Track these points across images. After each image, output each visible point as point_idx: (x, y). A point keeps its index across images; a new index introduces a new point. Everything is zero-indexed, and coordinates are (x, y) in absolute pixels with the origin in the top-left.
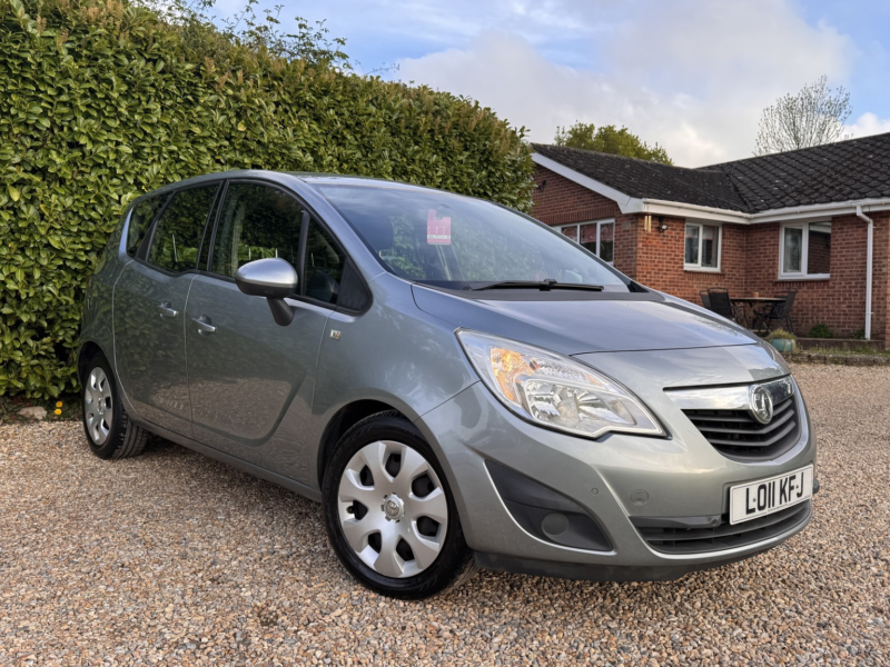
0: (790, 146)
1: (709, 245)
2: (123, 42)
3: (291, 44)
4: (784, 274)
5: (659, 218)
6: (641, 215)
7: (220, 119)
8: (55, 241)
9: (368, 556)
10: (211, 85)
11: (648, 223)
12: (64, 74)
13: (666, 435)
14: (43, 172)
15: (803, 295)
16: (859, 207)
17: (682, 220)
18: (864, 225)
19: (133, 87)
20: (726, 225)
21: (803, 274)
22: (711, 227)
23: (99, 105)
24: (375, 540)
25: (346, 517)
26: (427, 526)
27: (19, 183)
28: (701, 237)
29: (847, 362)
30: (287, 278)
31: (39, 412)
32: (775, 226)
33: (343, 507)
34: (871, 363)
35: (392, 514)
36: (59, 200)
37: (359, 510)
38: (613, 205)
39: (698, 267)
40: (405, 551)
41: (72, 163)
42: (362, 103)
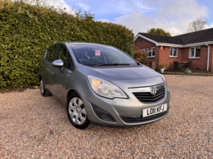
0: (194, 31)
1: (175, 52)
2: (48, 18)
3: (84, 16)
4: (190, 58)
5: (164, 47)
6: (160, 46)
7: (68, 31)
8: (37, 56)
9: (74, 120)
10: (66, 25)
11: (162, 48)
12: (37, 24)
13: (128, 98)
14: (34, 43)
15: (194, 62)
16: (206, 43)
17: (169, 47)
18: (207, 47)
19: (51, 26)
20: (179, 48)
21: (194, 57)
22: (175, 48)
23: (43, 30)
24: (75, 117)
25: (70, 112)
26: (83, 115)
27: (29, 45)
28: (173, 50)
29: (202, 75)
30: (62, 64)
31: (37, 87)
32: (189, 48)
33: (70, 110)
34: (207, 76)
35: (78, 112)
36: (37, 48)
37: (72, 111)
38: (155, 45)
39: (172, 56)
40: (79, 119)
41: (39, 41)
42: (97, 27)
